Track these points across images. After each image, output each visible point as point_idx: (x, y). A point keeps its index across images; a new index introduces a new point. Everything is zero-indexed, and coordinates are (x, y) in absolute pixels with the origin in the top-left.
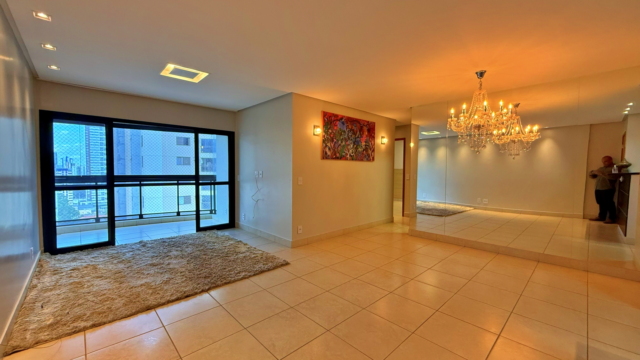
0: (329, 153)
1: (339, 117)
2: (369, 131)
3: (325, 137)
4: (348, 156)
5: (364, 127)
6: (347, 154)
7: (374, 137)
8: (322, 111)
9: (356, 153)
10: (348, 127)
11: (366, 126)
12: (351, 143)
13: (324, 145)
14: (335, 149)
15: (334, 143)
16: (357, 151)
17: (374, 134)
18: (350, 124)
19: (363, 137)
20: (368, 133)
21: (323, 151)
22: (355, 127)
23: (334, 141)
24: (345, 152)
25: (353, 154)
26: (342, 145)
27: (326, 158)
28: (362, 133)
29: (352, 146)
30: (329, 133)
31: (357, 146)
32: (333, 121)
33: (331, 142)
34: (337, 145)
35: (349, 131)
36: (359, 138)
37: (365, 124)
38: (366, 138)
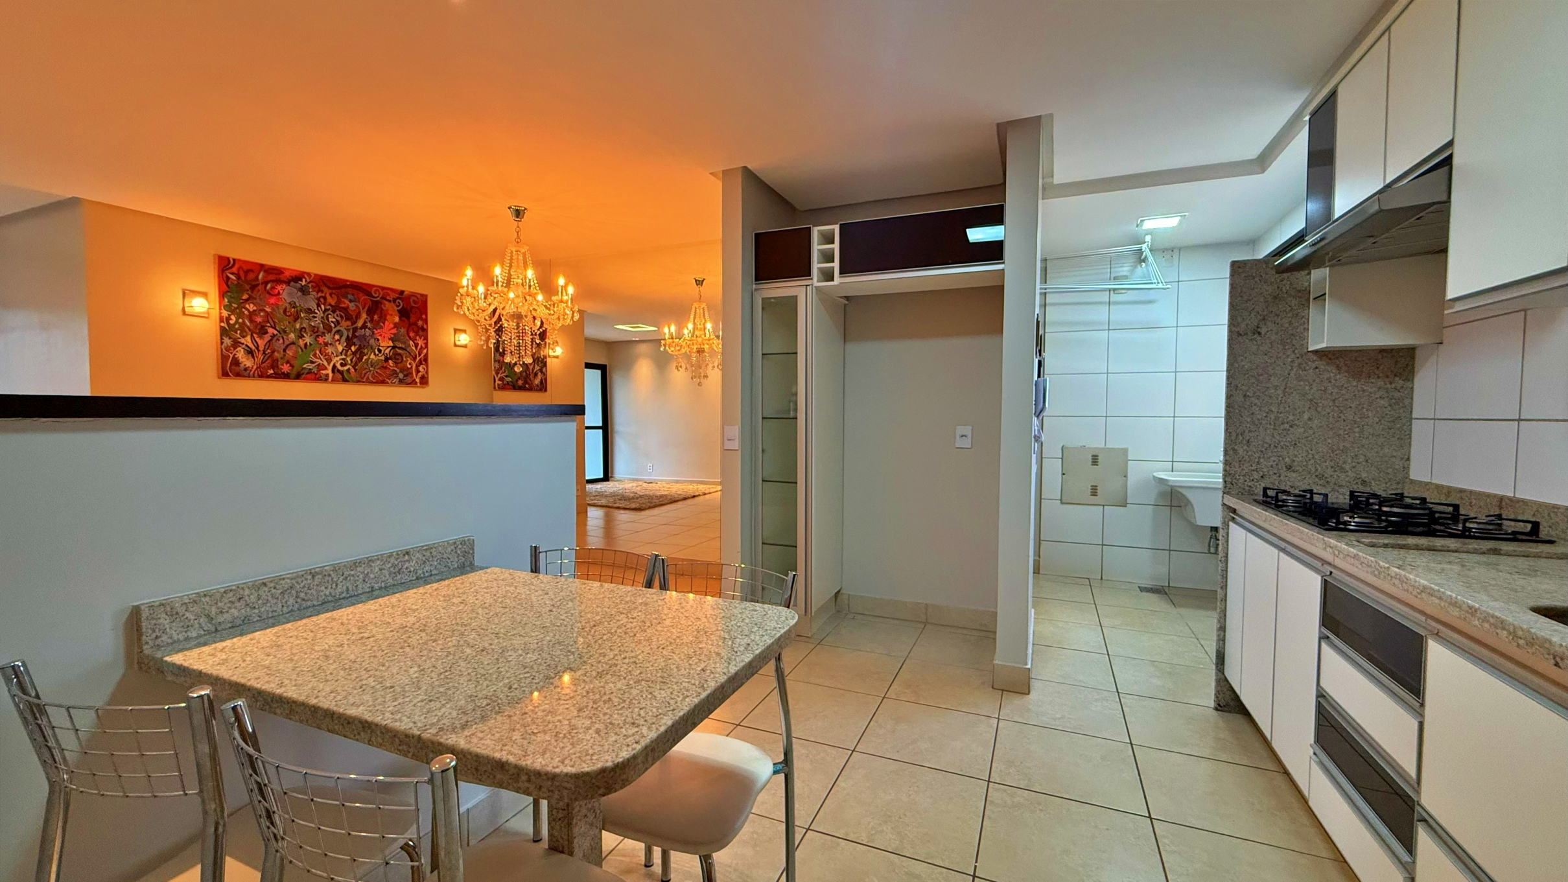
0: (247, 362)
1: (287, 274)
2: (404, 313)
3: (232, 322)
4: (329, 372)
5: (387, 303)
6: (321, 367)
7: (425, 330)
8: (214, 255)
9: (356, 364)
10: (322, 300)
11: (394, 301)
12: (338, 340)
13: (227, 341)
14: (273, 352)
15: (267, 337)
16: (360, 359)
17: (426, 321)
18: (331, 295)
19: (382, 328)
20: (400, 318)
21: (224, 358)
22: (351, 301)
23: (267, 333)
24: (312, 362)
25: (346, 368)
26: (301, 343)
27: (238, 375)
28: (380, 317)
29: (340, 348)
30: (246, 312)
31: (359, 349)
32: (260, 282)
33: (255, 335)
34: (279, 345)
35: (326, 310)
36: (369, 329)
37: (388, 298)
38: (394, 331)
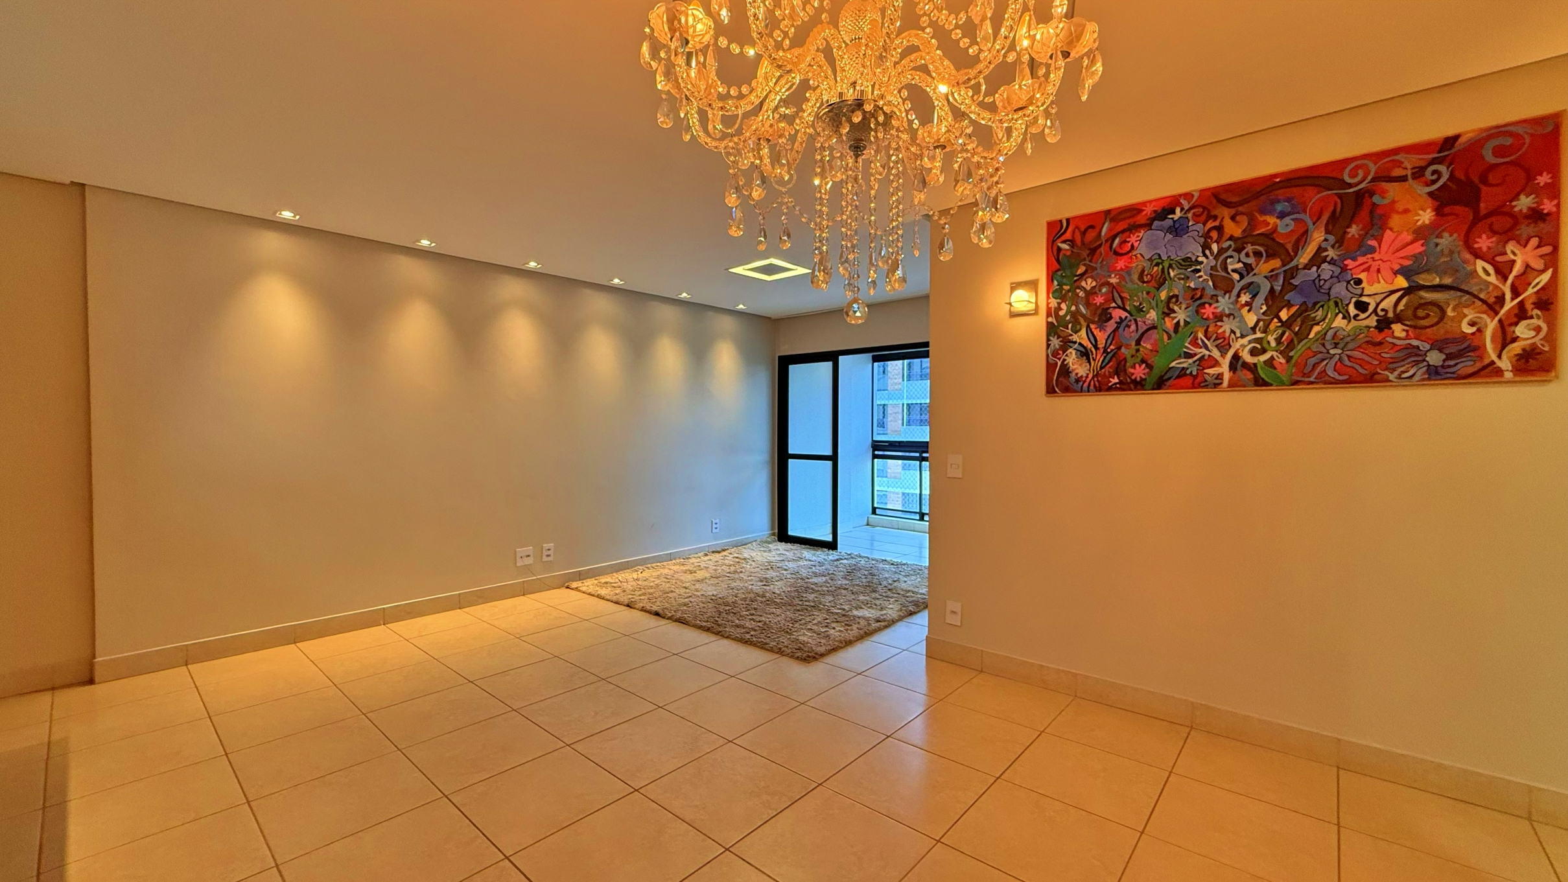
0: (1079, 368)
1: (1149, 210)
2: (1456, 195)
3: (1062, 313)
4: (1224, 368)
5: (1392, 185)
6: (1207, 362)
7: (1545, 218)
8: (1042, 224)
9: (1291, 345)
10: (1214, 235)
11: (1419, 173)
12: (1247, 304)
13: (1056, 342)
14: (1119, 348)
15: (1111, 325)
16: (1301, 336)
18: (1233, 218)
19: (1372, 250)
20: (1438, 211)
21: (1050, 367)
22: (1283, 215)
23: (1111, 318)
24: (1188, 356)
25: (1264, 358)
26: (1169, 324)
27: (1067, 390)
28: (1369, 227)
29: (1251, 319)
30: (1082, 294)
31: (1304, 309)
32: (1104, 239)
33: (1092, 326)
34: (1129, 335)
35: (1221, 251)
36: (1332, 262)
37: (1397, 172)
38: (1417, 248)
